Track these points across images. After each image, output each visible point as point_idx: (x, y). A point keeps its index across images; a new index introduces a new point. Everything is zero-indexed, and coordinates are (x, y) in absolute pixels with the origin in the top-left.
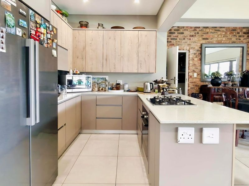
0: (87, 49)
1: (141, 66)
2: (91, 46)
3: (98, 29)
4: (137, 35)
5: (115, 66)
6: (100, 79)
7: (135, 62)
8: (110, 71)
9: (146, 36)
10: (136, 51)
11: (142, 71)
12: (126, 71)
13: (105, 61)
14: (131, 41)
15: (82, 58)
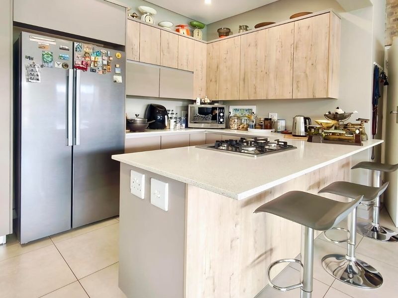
0: (221, 67)
1: (298, 87)
2: (225, 62)
3: (240, 34)
4: (292, 30)
5: (255, 89)
6: (245, 111)
7: (288, 79)
8: (249, 98)
9: (309, 27)
10: (290, 60)
11: (300, 95)
12: (271, 96)
13: (242, 83)
14: (282, 43)
15: (216, 81)
